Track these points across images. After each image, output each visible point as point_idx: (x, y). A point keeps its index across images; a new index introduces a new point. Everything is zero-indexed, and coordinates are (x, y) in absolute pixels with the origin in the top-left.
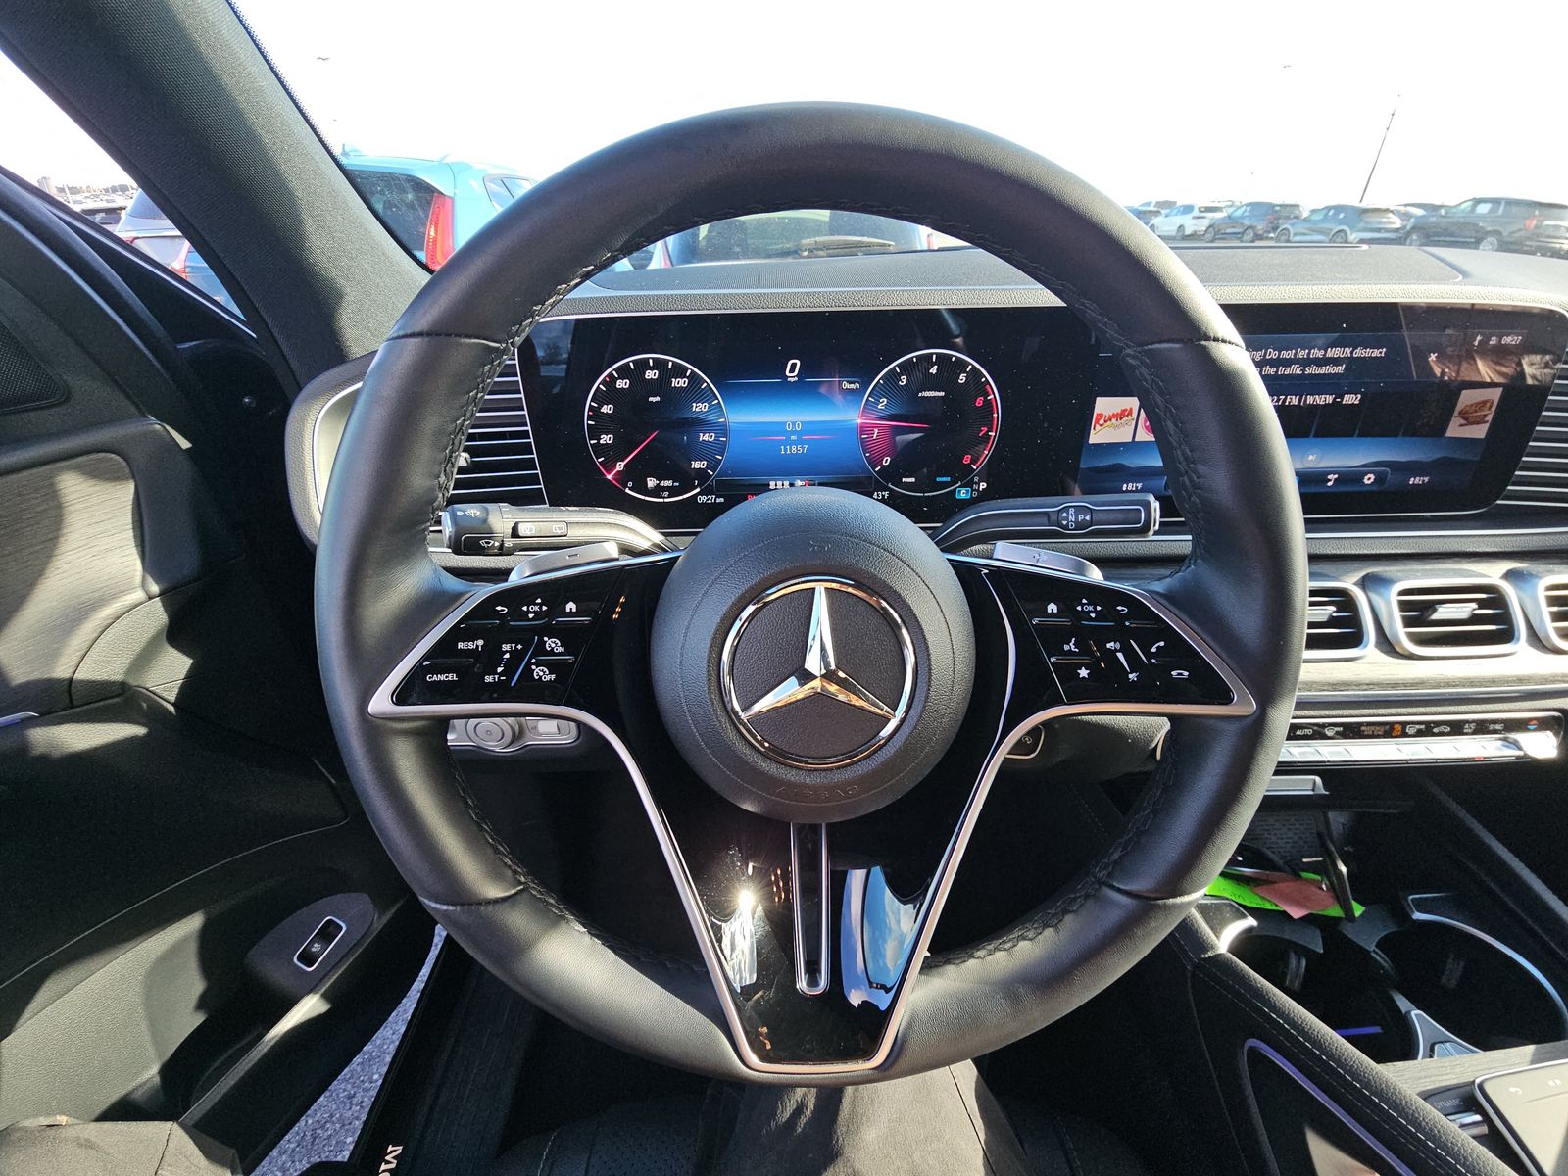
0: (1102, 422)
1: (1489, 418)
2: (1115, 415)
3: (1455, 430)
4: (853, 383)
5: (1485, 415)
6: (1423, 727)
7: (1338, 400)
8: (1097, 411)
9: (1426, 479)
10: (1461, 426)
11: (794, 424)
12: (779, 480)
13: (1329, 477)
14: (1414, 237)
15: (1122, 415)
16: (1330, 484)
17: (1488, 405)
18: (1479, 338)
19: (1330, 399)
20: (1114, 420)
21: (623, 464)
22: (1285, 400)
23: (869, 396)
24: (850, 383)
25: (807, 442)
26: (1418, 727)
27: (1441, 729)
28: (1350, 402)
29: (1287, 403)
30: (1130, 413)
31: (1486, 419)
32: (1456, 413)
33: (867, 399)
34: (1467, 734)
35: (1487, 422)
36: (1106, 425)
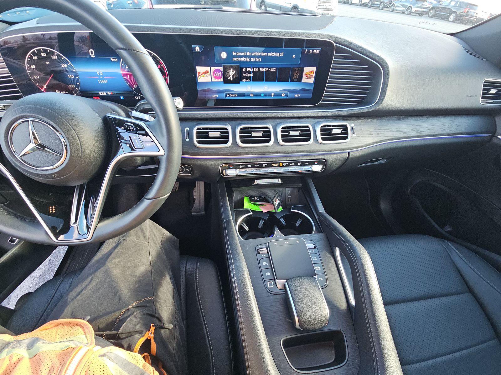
0: (200, 75)
1: (314, 76)
2: (204, 73)
3: (304, 80)
4: (115, 59)
5: (312, 76)
6: (287, 164)
7: (269, 70)
8: (198, 71)
9: (299, 95)
10: (306, 79)
11: (100, 72)
12: (102, 92)
13: (272, 94)
14: (432, 12)
15: (206, 72)
16: (273, 96)
17: (313, 72)
18: (306, 51)
19: (267, 69)
20: (204, 74)
21: (46, 85)
22: (254, 69)
23: (122, 63)
24: (114, 59)
25: (106, 79)
26: (286, 164)
27: (292, 164)
28: (273, 71)
29: (254, 70)
30: (208, 72)
31: (313, 77)
32: (304, 75)
33: (122, 65)
34: (299, 165)
35: (313, 78)
36: (202, 76)
